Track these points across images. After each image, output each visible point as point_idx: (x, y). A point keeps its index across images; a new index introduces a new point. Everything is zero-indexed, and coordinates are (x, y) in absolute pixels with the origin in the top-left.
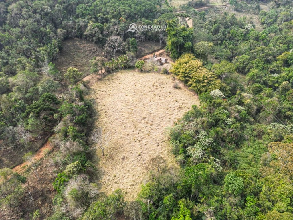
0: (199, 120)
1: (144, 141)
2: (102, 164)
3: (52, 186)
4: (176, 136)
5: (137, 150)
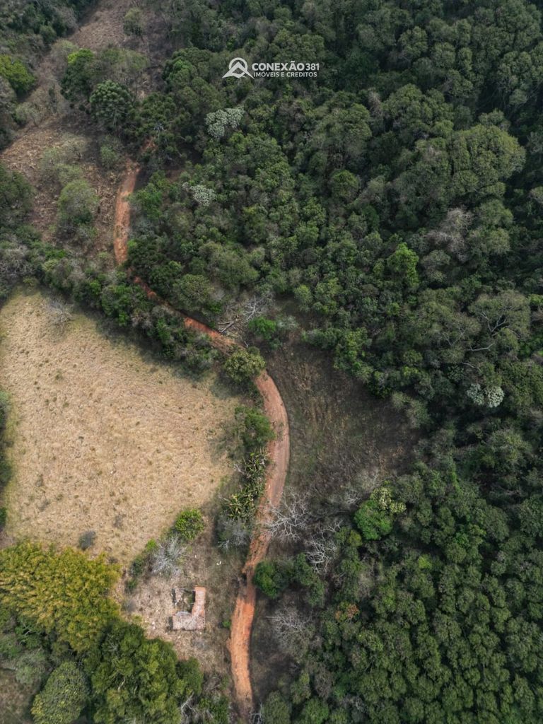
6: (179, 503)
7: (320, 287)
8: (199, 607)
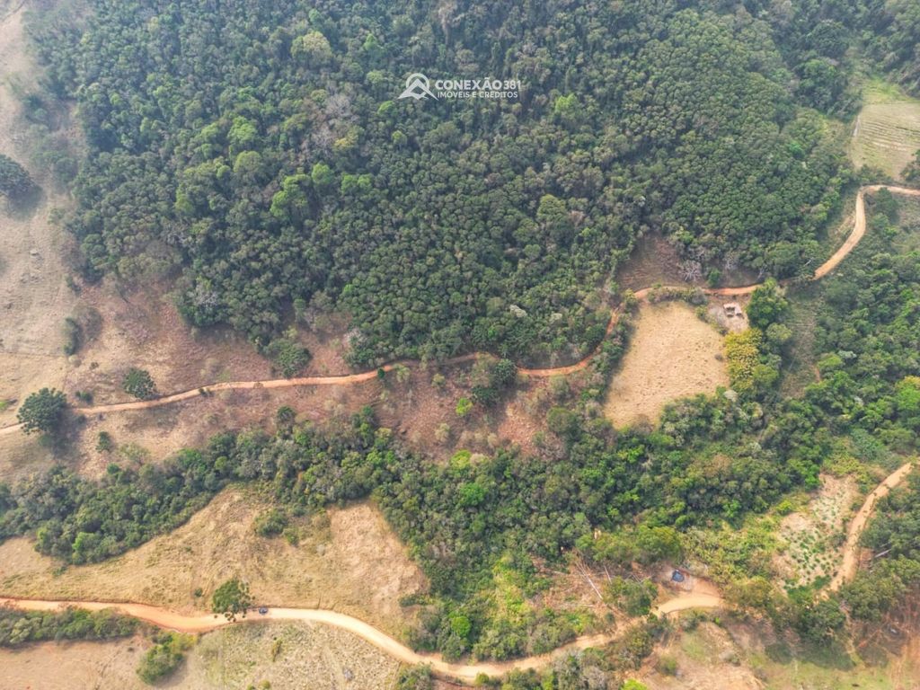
0: (692, 409)
1: (647, 397)
2: (611, 394)
3: (579, 392)
4: (668, 409)
5: (639, 399)
6: (694, 322)
8: (732, 305)
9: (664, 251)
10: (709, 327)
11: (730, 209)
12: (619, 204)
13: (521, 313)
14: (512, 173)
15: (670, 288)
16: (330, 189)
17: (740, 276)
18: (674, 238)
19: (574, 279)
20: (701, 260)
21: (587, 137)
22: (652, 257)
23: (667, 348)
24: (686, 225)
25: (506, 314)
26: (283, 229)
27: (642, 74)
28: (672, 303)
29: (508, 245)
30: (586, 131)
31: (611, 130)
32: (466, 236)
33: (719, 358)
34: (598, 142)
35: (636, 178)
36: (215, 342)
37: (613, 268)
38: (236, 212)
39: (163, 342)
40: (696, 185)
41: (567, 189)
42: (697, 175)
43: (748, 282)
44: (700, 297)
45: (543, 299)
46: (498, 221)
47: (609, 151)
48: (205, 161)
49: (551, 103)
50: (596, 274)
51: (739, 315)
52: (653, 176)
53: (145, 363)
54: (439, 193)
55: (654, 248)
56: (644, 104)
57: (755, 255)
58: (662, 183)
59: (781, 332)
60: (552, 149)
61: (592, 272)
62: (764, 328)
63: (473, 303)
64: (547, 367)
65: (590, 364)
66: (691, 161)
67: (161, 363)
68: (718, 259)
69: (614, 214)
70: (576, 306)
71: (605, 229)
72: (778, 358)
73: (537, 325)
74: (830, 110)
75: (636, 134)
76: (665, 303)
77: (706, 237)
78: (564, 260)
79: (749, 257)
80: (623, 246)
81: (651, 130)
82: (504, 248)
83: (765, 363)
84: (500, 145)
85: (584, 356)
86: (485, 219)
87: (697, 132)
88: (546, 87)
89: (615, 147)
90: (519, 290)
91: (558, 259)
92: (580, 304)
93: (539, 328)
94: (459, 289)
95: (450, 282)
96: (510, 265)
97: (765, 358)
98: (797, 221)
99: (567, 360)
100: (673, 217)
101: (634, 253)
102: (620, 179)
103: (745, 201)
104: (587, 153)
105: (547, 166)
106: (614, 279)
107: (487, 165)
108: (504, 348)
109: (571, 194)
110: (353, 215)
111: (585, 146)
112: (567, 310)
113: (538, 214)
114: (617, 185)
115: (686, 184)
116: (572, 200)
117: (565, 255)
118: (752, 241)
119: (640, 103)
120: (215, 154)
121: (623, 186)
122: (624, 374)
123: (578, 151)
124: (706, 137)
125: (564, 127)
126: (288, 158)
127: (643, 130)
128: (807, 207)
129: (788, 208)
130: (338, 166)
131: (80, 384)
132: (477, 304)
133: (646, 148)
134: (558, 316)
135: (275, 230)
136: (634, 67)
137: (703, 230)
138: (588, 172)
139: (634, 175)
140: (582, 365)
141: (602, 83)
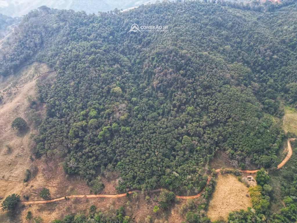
0: (239, 215)
1: (222, 210)
2: (210, 208)
3: (198, 206)
4: (231, 215)
5: (220, 210)
6: (237, 182)
7: (202, 160)
8: (250, 176)
9: (224, 156)
10: (243, 184)
11: (245, 144)
12: (209, 140)
13: (177, 175)
14: (174, 128)
15: (228, 169)
16: (117, 131)
17: (252, 166)
18: (228, 152)
19: (195, 164)
20: (237, 160)
21: (198, 119)
22: (221, 158)
23: (228, 191)
24: (231, 148)
25: (172, 175)
26: (101, 143)
27: (214, 102)
28: (229, 174)
29: (173, 151)
30: (197, 117)
31: (205, 117)
32: (159, 147)
33: (247, 196)
34: (201, 120)
35: (214, 132)
36: (73, 180)
37: (208, 161)
38: (87, 137)
39: (56, 179)
40: (233, 135)
41: (192, 134)
42: (234, 132)
43: (254, 168)
44: (238, 173)
45: (184, 170)
46: (169, 143)
47: (205, 123)
48: (80, 121)
49: (186, 108)
50: (202, 163)
51: (253, 180)
52: (219, 132)
53: (49, 186)
54: (151, 133)
55: (221, 155)
56: (215, 110)
57: (256, 159)
58: (222, 134)
59: (268, 187)
60: (187, 122)
61: (201, 162)
62: (262, 185)
63: (161, 170)
64: (186, 196)
65: (201, 195)
66: (231, 128)
67: (54, 187)
68: (243, 160)
69: (207, 143)
70: (196, 173)
71: (205, 148)
72: (268, 197)
73: (182, 180)
74: (274, 115)
75: (213, 119)
76: (227, 174)
77: (239, 152)
78: (191, 157)
79: (254, 160)
80: (211, 154)
81: (218, 117)
82: (171, 152)
83: (264, 199)
84: (171, 120)
85: (199, 192)
86: (165, 142)
87: (233, 119)
88: (185, 104)
89: (207, 122)
90: (176, 166)
91: (189, 157)
92: (197, 173)
93: (183, 181)
94: (156, 165)
95: (153, 163)
96: (173, 158)
97: (264, 197)
98: (268, 149)
99: (193, 193)
100: (227, 145)
101: (215, 156)
102: (209, 132)
103: (250, 141)
104: (198, 124)
105: (185, 127)
106: (209, 165)
107: (166, 125)
108: (171, 187)
109: (193, 136)
110: (123, 139)
111: (197, 121)
112: (193, 175)
113: (183, 141)
114: (208, 134)
115: (230, 135)
116: (193, 138)
117: (192, 155)
118: (254, 155)
119: (214, 110)
120: (83, 119)
121: (210, 134)
122: (214, 200)
123: (195, 123)
124: (235, 120)
125: (190, 115)
126: (106, 121)
127: (215, 117)
128: (271, 144)
129: (265, 144)
130: (121, 124)
131: (26, 193)
132: (162, 171)
133: (216, 123)
134: (190, 177)
135: (98, 143)
136: (211, 100)
137: (237, 150)
138: (198, 129)
139: (213, 131)
140: (199, 195)
141: (202, 104)
